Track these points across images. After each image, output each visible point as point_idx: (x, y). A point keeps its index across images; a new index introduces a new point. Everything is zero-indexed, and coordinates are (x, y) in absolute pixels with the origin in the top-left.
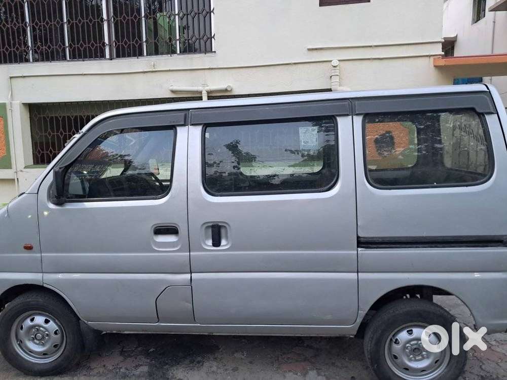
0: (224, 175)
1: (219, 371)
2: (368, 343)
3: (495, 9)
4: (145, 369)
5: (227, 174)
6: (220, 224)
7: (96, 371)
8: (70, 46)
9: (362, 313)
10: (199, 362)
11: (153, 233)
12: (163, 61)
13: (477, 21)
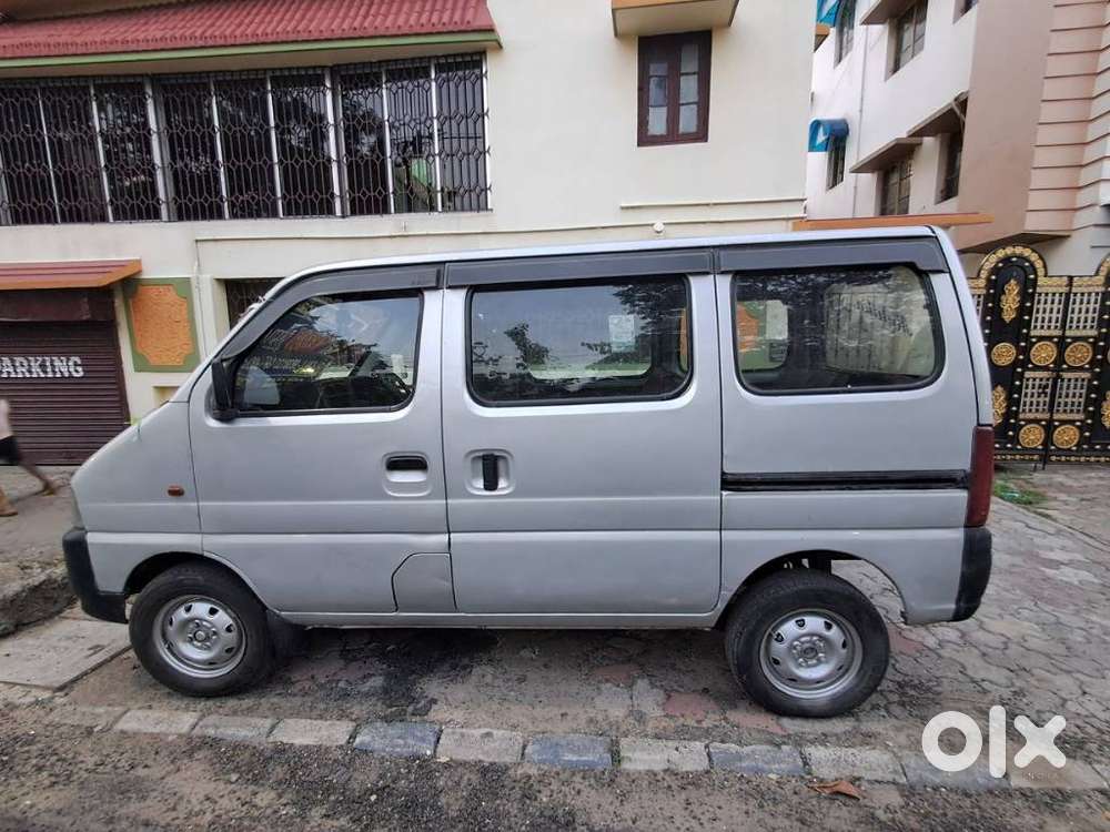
0: (504, 376)
1: (496, 683)
2: (734, 641)
3: (858, 170)
4: (377, 682)
5: (508, 377)
6: (497, 454)
7: (298, 686)
8: (284, 197)
9: (727, 595)
10: (464, 668)
11: (384, 467)
12: (418, 222)
13: (833, 186)
